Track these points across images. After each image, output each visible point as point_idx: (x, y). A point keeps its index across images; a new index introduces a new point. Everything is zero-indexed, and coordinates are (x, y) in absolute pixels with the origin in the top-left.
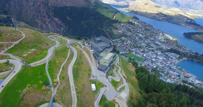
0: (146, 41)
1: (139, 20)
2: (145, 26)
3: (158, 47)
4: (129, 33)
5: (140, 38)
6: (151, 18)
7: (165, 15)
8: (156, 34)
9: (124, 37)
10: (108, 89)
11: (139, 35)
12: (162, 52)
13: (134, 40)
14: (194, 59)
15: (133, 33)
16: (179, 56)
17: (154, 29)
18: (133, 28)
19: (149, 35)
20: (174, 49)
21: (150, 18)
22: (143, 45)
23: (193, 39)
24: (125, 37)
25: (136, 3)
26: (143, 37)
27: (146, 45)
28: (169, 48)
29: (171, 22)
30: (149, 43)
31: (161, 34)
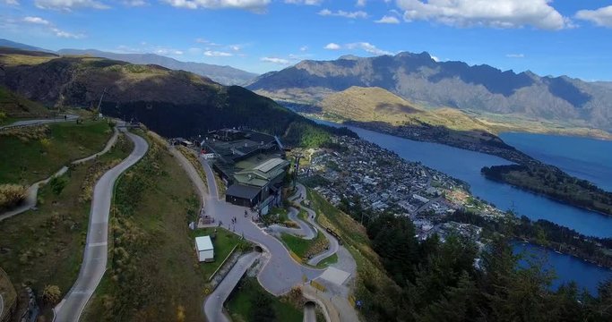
0: (384, 195)
1: (358, 138)
2: (378, 154)
3: (422, 210)
4: (335, 174)
5: (366, 187)
6: (392, 134)
7: (426, 126)
8: (411, 173)
9: (318, 188)
10: (269, 257)
11: (362, 179)
12: (435, 223)
13: (348, 193)
14: (521, 237)
15: (344, 175)
16: (480, 230)
17: (403, 161)
18: (344, 161)
19: (391, 178)
20: (466, 211)
21: (387, 133)
22: (379, 206)
23: (508, 183)
24: (321, 185)
25: (347, 95)
26: (375, 183)
27: (387, 206)
28: (451, 210)
29: (446, 143)
30: (393, 200)
31: (423, 172)
